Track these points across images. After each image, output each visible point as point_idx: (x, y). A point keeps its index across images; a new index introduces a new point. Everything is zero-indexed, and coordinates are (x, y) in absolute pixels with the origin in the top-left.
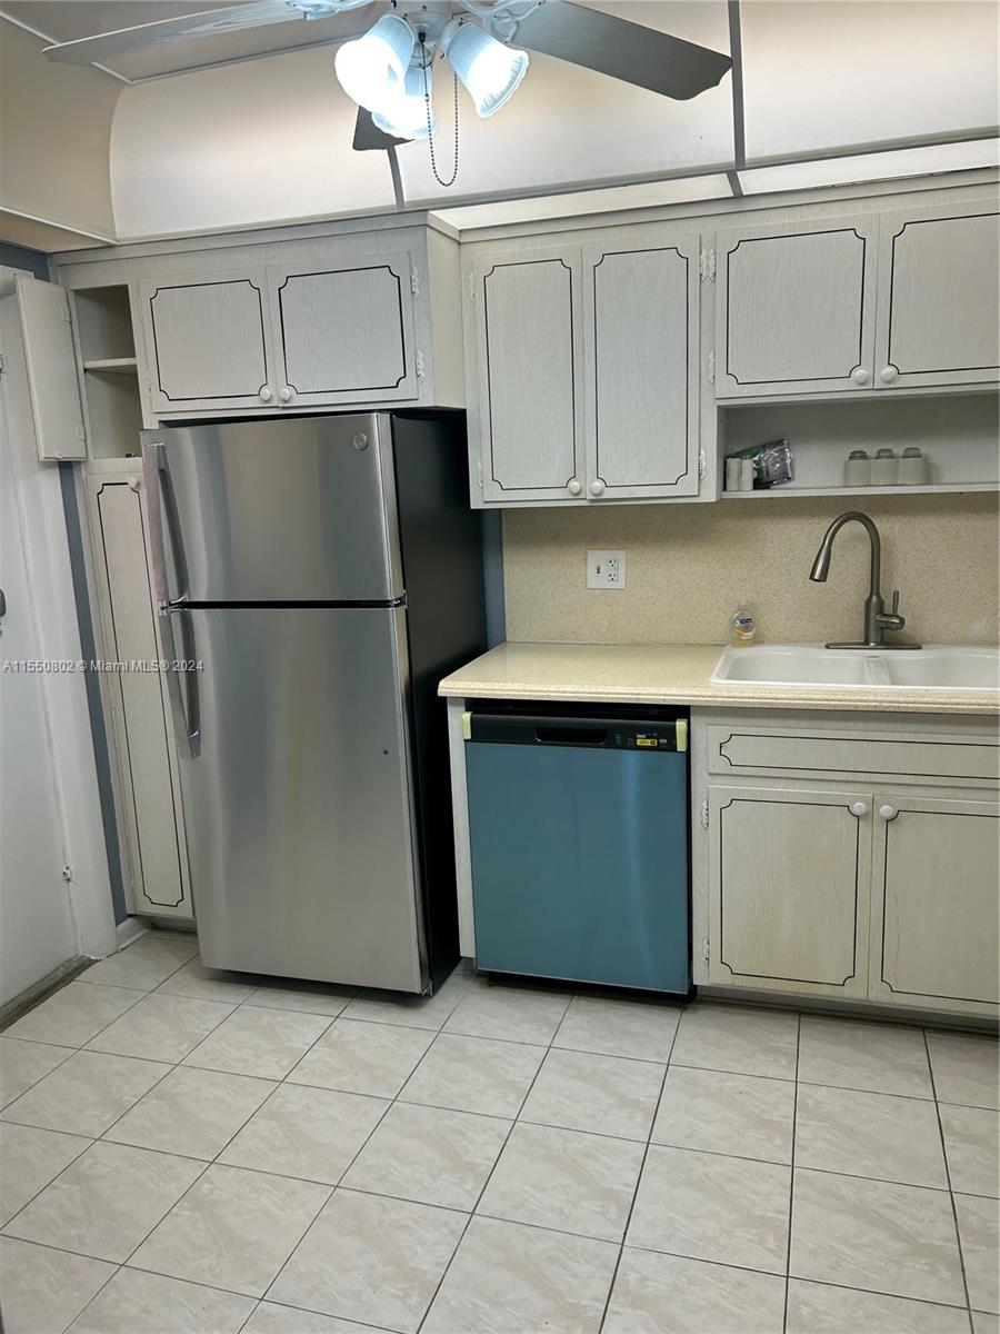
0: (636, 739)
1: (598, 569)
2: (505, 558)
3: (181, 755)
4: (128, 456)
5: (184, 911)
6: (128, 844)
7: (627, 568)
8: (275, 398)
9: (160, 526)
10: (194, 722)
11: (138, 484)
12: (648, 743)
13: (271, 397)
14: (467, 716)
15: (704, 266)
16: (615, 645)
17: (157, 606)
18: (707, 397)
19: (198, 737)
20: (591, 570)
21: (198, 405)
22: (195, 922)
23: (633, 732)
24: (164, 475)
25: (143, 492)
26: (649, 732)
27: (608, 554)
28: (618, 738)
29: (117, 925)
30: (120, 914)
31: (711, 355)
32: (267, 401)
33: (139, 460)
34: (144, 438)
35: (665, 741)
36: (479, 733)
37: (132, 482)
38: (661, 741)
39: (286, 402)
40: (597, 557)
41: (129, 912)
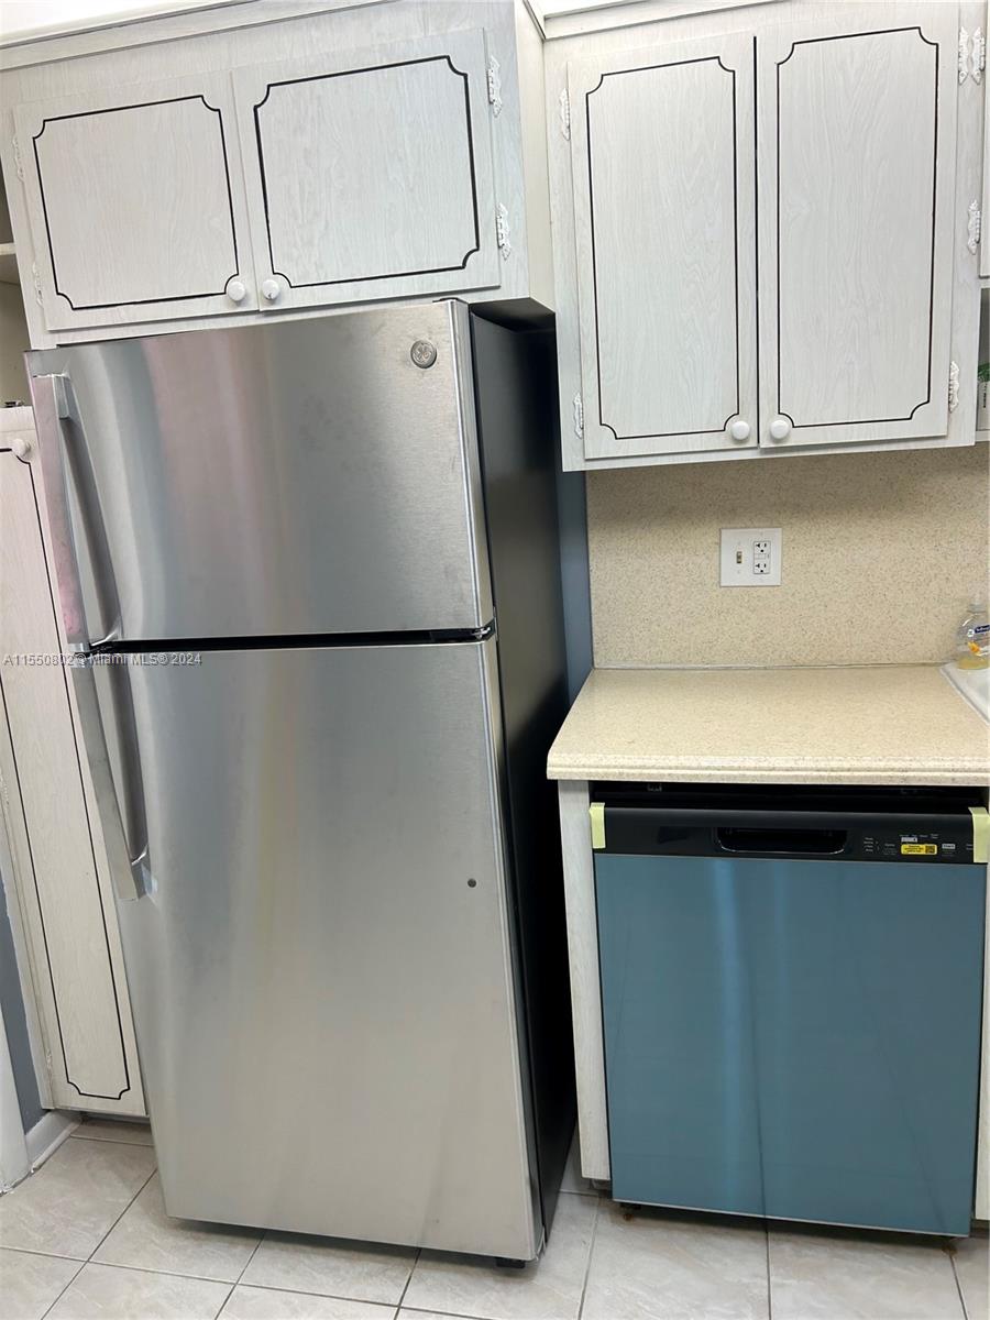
0: (899, 845)
1: (739, 557)
2: (592, 546)
3: (119, 893)
4: (10, 405)
5: (132, 1106)
6: (38, 1007)
7: (783, 555)
8: (253, 297)
9: (66, 515)
10: (138, 838)
11: (28, 450)
12: (922, 849)
13: (246, 295)
14: (598, 810)
15: (964, 57)
16: (765, 668)
17: (69, 650)
18: (967, 275)
19: (147, 861)
20: (728, 558)
21: (123, 314)
22: (148, 1119)
23: (896, 831)
24: (70, 426)
25: (37, 463)
26: (922, 832)
27: (755, 534)
28: (868, 842)
29: (27, 1128)
30: (30, 1112)
31: (974, 206)
32: (238, 303)
33: (27, 411)
34: (32, 364)
35: (952, 846)
36: (620, 838)
37: (18, 446)
38: (945, 846)
39: (272, 301)
40: (736, 539)
41: (44, 1107)
